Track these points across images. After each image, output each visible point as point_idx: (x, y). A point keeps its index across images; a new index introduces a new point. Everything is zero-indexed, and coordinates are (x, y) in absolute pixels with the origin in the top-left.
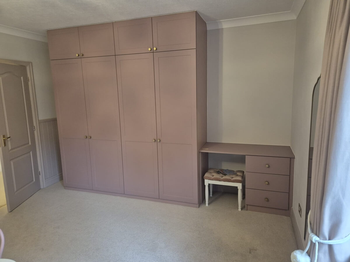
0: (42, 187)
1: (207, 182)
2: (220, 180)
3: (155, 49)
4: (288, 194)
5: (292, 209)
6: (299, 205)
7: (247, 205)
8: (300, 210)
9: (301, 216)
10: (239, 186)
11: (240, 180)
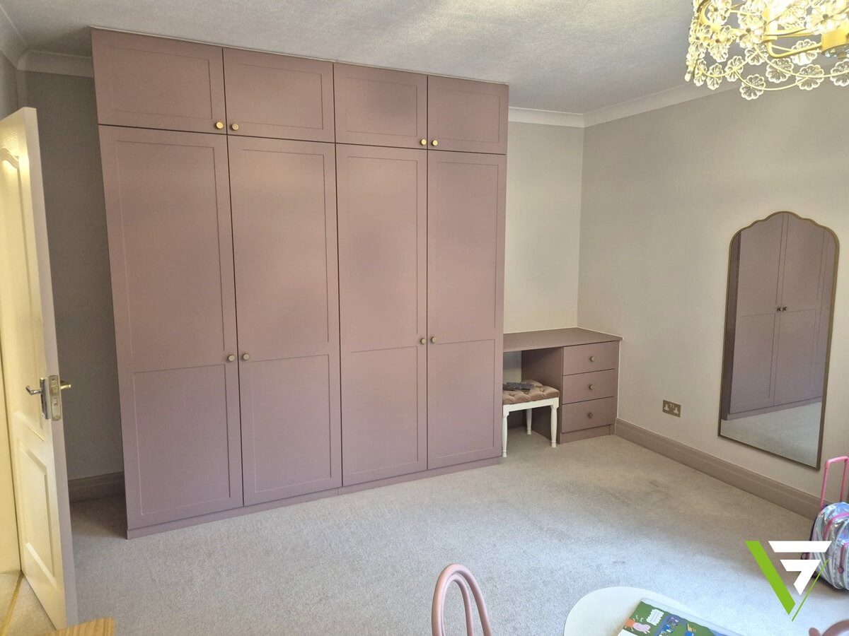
1: (507, 409)
3: (435, 143)
4: (612, 397)
5: (619, 421)
6: (665, 403)
7: (563, 433)
8: (671, 408)
9: (678, 415)
10: (554, 403)
11: (557, 393)
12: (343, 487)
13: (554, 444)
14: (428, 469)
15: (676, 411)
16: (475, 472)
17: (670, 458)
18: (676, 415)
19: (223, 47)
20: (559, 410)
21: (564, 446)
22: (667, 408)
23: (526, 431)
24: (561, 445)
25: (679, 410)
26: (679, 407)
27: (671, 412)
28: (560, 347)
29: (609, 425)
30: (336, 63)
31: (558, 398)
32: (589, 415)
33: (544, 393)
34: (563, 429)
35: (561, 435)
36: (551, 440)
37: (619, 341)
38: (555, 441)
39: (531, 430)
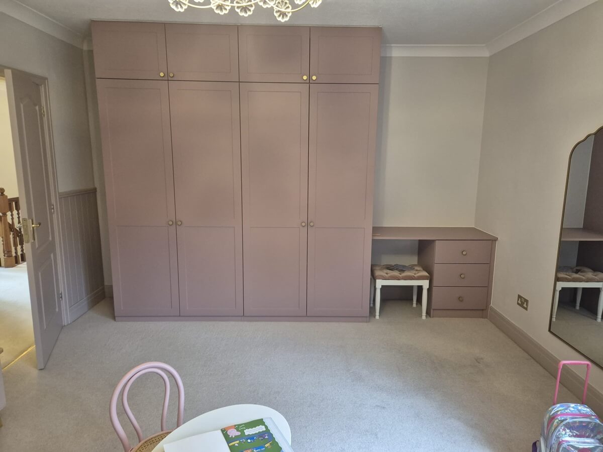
0: (65, 323)
1: (380, 283)
2: (399, 279)
3: (314, 78)
4: (487, 288)
5: (492, 309)
6: (519, 297)
7: (434, 310)
8: (523, 302)
9: (526, 309)
10: (425, 284)
11: (427, 276)
12: (244, 316)
13: (424, 317)
14: (307, 316)
15: (525, 305)
16: (344, 324)
17: (518, 345)
18: (524, 308)
19: (165, 23)
20: (429, 291)
21: (433, 319)
22: (520, 302)
23: (412, 304)
24: (429, 319)
25: (527, 305)
26: (527, 301)
27: (521, 305)
28: (434, 241)
29: (483, 310)
30: (241, 25)
31: (428, 281)
32: (460, 299)
33: (415, 275)
34: (434, 306)
35: (432, 311)
36: (422, 313)
37: (496, 240)
38: (425, 315)
39: (417, 304)
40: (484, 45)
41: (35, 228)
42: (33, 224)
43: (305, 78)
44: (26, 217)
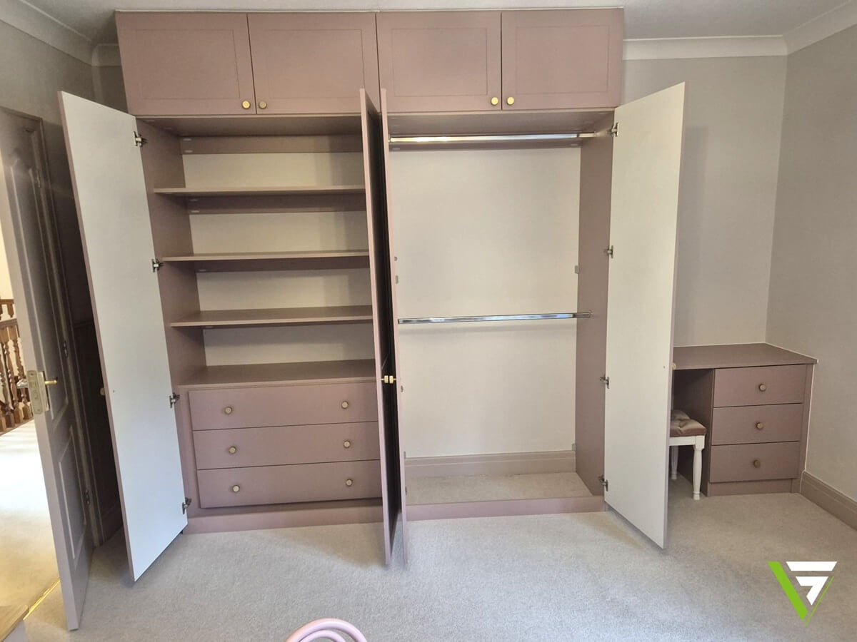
4: (797, 442)
5: (806, 476)
7: (711, 483)
10: (699, 442)
11: (702, 429)
13: (697, 496)
19: (247, 13)
20: (705, 453)
21: (714, 500)
24: (706, 499)
28: (711, 370)
29: (792, 479)
30: (380, 12)
31: (704, 437)
32: (755, 463)
33: (681, 429)
34: (713, 477)
35: (709, 485)
36: (693, 489)
37: (813, 364)
38: (699, 492)
39: (677, 475)
40: (780, 36)
41: (48, 387)
42: (45, 380)
43: (495, 101)
44: (34, 368)
